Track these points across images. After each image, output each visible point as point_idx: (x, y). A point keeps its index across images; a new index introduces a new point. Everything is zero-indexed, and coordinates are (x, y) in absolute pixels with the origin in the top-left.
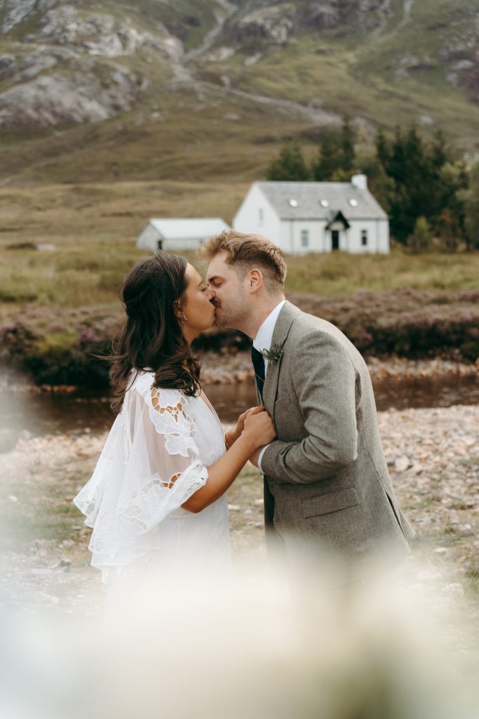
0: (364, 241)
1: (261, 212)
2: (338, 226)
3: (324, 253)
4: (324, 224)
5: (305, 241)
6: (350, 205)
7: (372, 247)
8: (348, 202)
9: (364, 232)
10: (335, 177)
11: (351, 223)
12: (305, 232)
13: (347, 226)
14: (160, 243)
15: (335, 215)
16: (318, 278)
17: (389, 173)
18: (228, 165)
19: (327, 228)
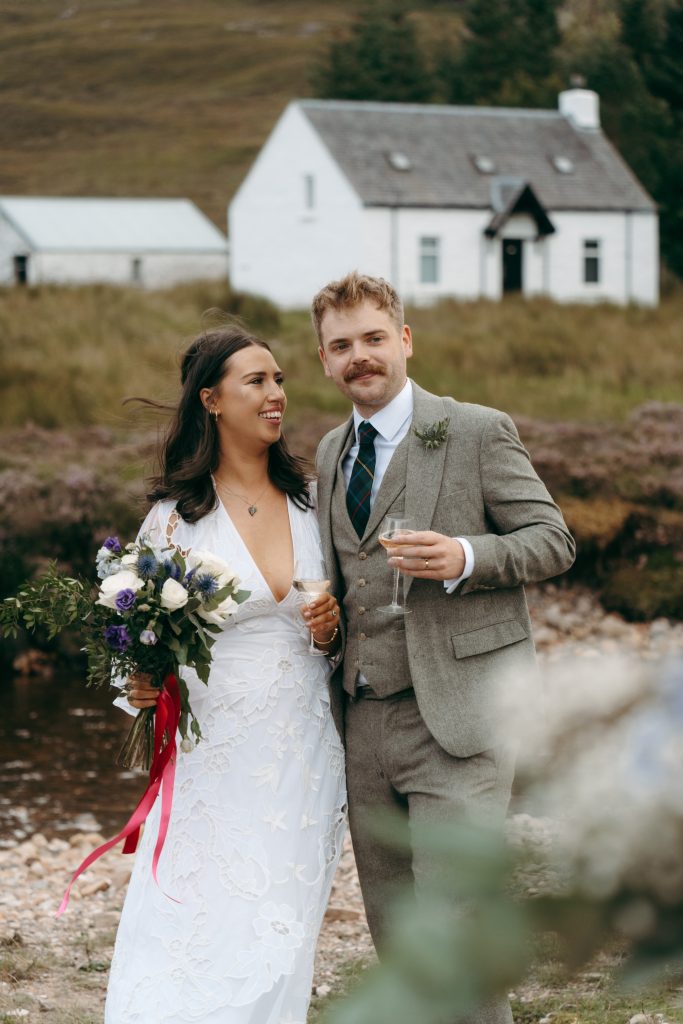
0: (592, 270)
1: (310, 181)
2: (521, 228)
3: (482, 302)
4: (482, 219)
5: (430, 266)
6: (557, 171)
7: (612, 287)
8: (550, 160)
9: (591, 244)
10: (506, 93)
11: (557, 219)
12: (430, 242)
13: (545, 229)
14: (21, 261)
15: (513, 196)
16: (503, 369)
17: (657, 89)
18: (175, 55)
19: (490, 233)
